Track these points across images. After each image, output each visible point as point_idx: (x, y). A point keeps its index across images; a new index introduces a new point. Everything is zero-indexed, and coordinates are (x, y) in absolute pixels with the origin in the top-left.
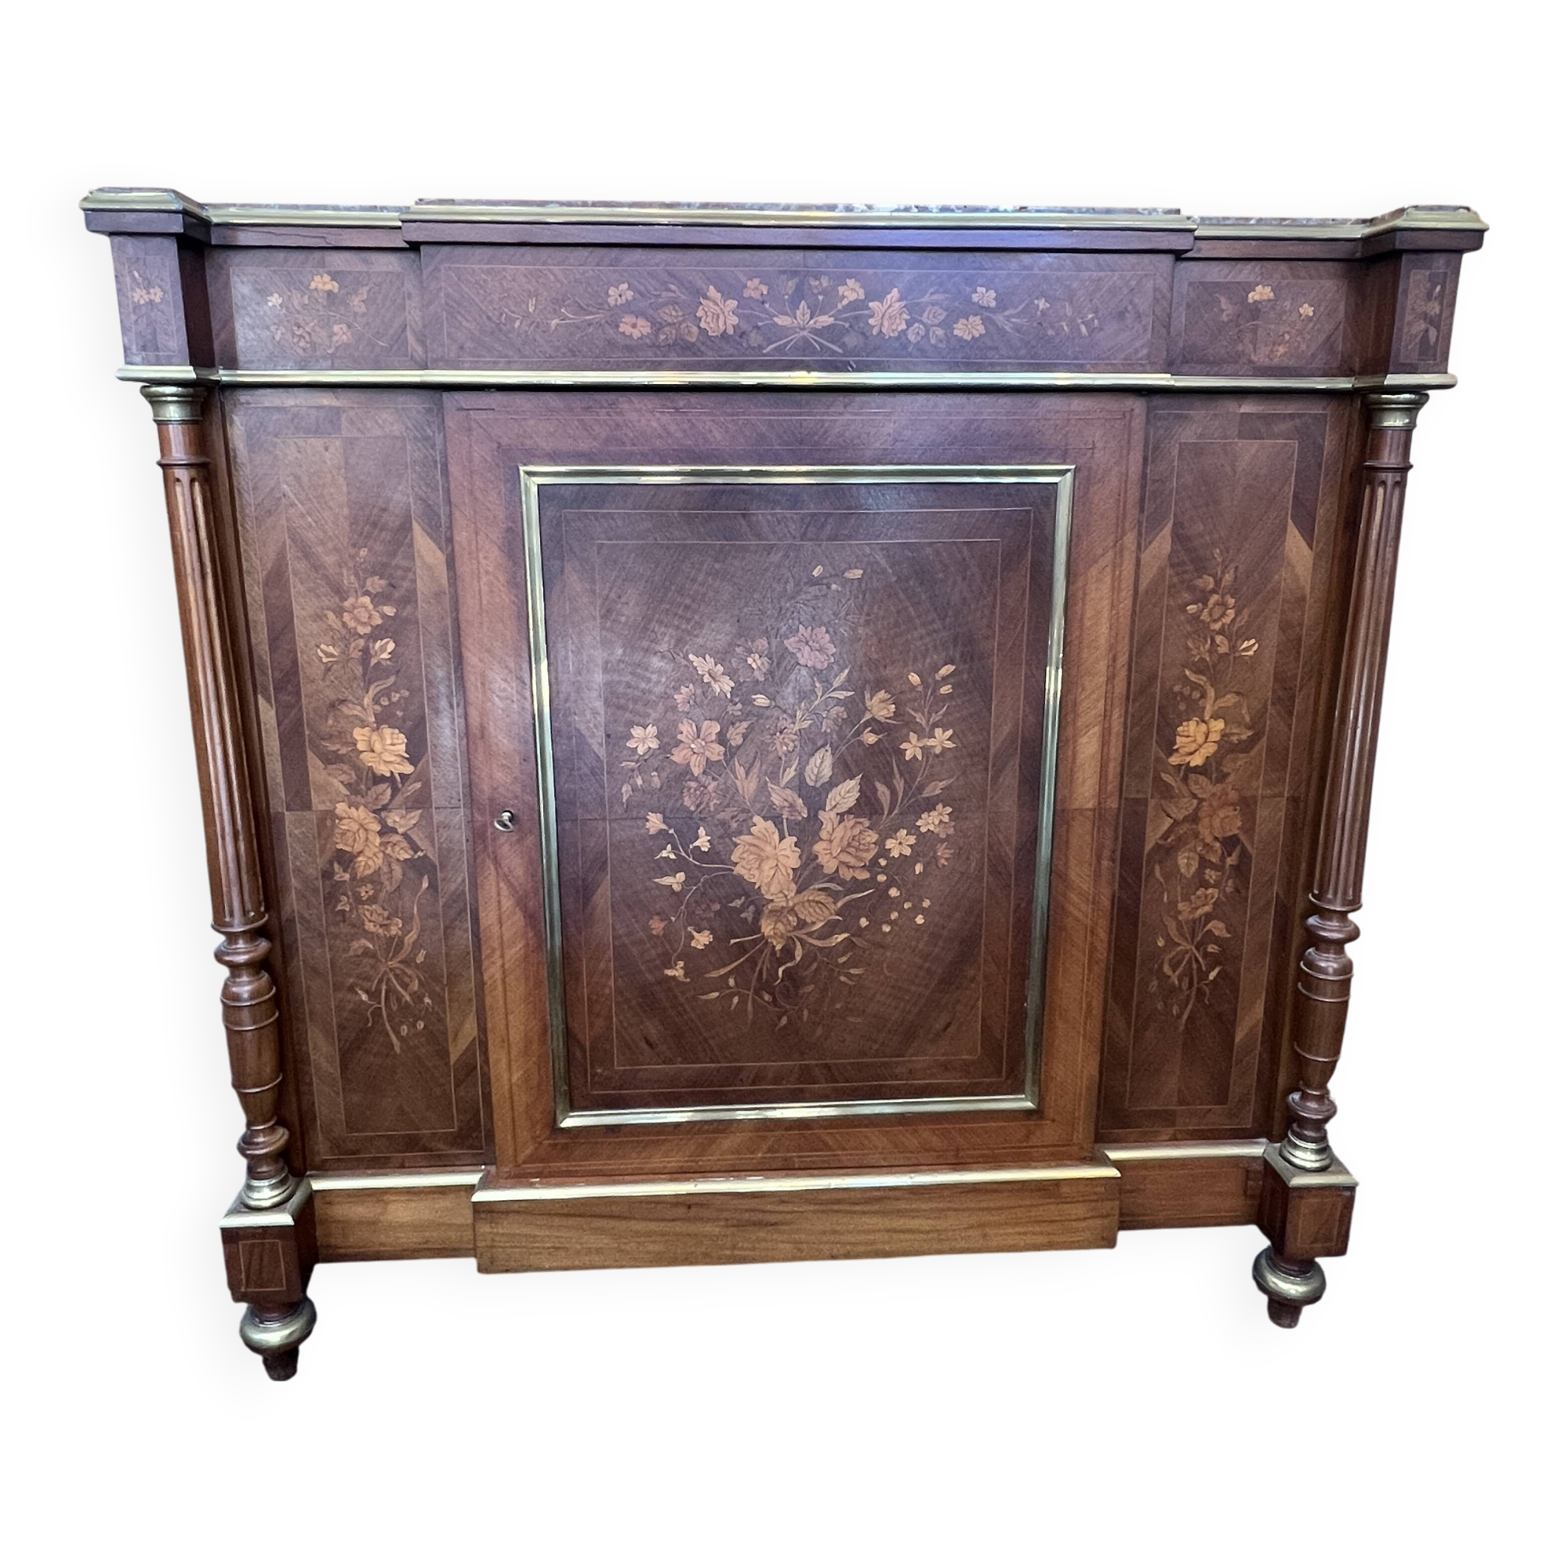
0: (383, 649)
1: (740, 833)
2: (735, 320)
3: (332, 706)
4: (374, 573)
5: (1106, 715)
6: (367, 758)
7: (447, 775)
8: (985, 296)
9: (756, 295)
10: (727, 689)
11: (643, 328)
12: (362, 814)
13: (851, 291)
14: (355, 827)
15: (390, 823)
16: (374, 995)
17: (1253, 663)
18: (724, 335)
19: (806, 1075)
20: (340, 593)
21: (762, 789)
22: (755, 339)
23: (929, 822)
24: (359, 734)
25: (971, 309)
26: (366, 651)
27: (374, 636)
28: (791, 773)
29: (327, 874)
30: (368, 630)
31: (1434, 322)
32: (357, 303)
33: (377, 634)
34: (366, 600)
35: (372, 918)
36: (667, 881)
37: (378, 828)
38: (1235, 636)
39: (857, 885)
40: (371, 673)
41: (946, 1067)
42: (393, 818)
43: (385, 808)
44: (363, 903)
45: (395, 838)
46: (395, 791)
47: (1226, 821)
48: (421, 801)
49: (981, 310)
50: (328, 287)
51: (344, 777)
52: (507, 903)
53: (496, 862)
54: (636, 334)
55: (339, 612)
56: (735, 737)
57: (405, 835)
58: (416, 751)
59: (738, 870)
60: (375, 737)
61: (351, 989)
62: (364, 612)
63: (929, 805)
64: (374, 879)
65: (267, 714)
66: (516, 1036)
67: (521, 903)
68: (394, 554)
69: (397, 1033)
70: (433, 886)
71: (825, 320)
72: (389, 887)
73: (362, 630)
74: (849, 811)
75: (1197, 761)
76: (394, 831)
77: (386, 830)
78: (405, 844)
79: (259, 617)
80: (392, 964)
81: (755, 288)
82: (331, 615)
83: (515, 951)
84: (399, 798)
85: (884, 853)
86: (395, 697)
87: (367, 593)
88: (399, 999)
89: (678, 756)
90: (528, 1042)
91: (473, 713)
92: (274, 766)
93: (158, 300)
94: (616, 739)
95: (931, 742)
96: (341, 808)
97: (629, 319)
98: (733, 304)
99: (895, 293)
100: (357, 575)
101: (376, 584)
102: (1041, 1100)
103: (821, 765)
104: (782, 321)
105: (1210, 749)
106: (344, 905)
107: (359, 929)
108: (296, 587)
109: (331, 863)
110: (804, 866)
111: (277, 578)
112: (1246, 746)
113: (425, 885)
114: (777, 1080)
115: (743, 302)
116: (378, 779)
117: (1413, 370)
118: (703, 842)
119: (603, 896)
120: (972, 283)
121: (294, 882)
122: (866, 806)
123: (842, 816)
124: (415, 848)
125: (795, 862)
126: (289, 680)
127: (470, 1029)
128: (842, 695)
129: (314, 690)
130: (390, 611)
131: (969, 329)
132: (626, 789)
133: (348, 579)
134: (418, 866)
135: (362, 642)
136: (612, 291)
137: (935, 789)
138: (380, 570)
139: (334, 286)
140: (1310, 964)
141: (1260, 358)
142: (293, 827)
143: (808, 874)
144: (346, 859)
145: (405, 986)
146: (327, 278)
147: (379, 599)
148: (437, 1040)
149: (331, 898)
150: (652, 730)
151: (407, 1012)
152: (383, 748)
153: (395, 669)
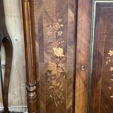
0: (60, 33)
3: (50, 43)
6: (55, 53)
7: (70, 58)
12: (54, 64)
14: (52, 66)
15: (59, 65)
16: (53, 96)
20: (53, 22)
24: (55, 49)
26: (57, 34)
27: (58, 31)
29: (46, 74)
30: (57, 29)
33: (59, 30)
34: (58, 23)
35: (54, 83)
37: (56, 66)
40: (58, 37)
44: (52, 80)
46: (60, 59)
48: (65, 62)
52: (81, 82)
58: (65, 53)
60: (57, 49)
61: (49, 95)
62: (57, 26)
64: (55, 75)
65: (37, 44)
66: (81, 106)
67: (84, 82)
69: (57, 103)
70: (66, 77)
72: (57, 77)
77: (58, 67)
78: (61, 69)
79: (36, 26)
82: (51, 26)
83: (82, 91)
84: (61, 61)
86: (62, 42)
90: (82, 107)
91: (78, 47)
92: (37, 54)
94: (106, 52)
96: (50, 62)
101: (60, 20)
106: (49, 80)
107: (51, 84)
108: (44, 20)
109: (47, 72)
111: (41, 19)
113: (64, 77)
116: (57, 57)
119: (100, 82)
121: (40, 75)
126: (41, 39)
127: (71, 103)
129: (47, 40)
130: (62, 25)
132: (107, 62)
133: (55, 19)
134: (63, 74)
135: (56, 32)
138: (61, 17)
142: (40, 65)
144: (50, 72)
147: (60, 23)
148: (64, 105)
149: (47, 78)
151: (59, 99)
152: (59, 52)
153: (62, 37)
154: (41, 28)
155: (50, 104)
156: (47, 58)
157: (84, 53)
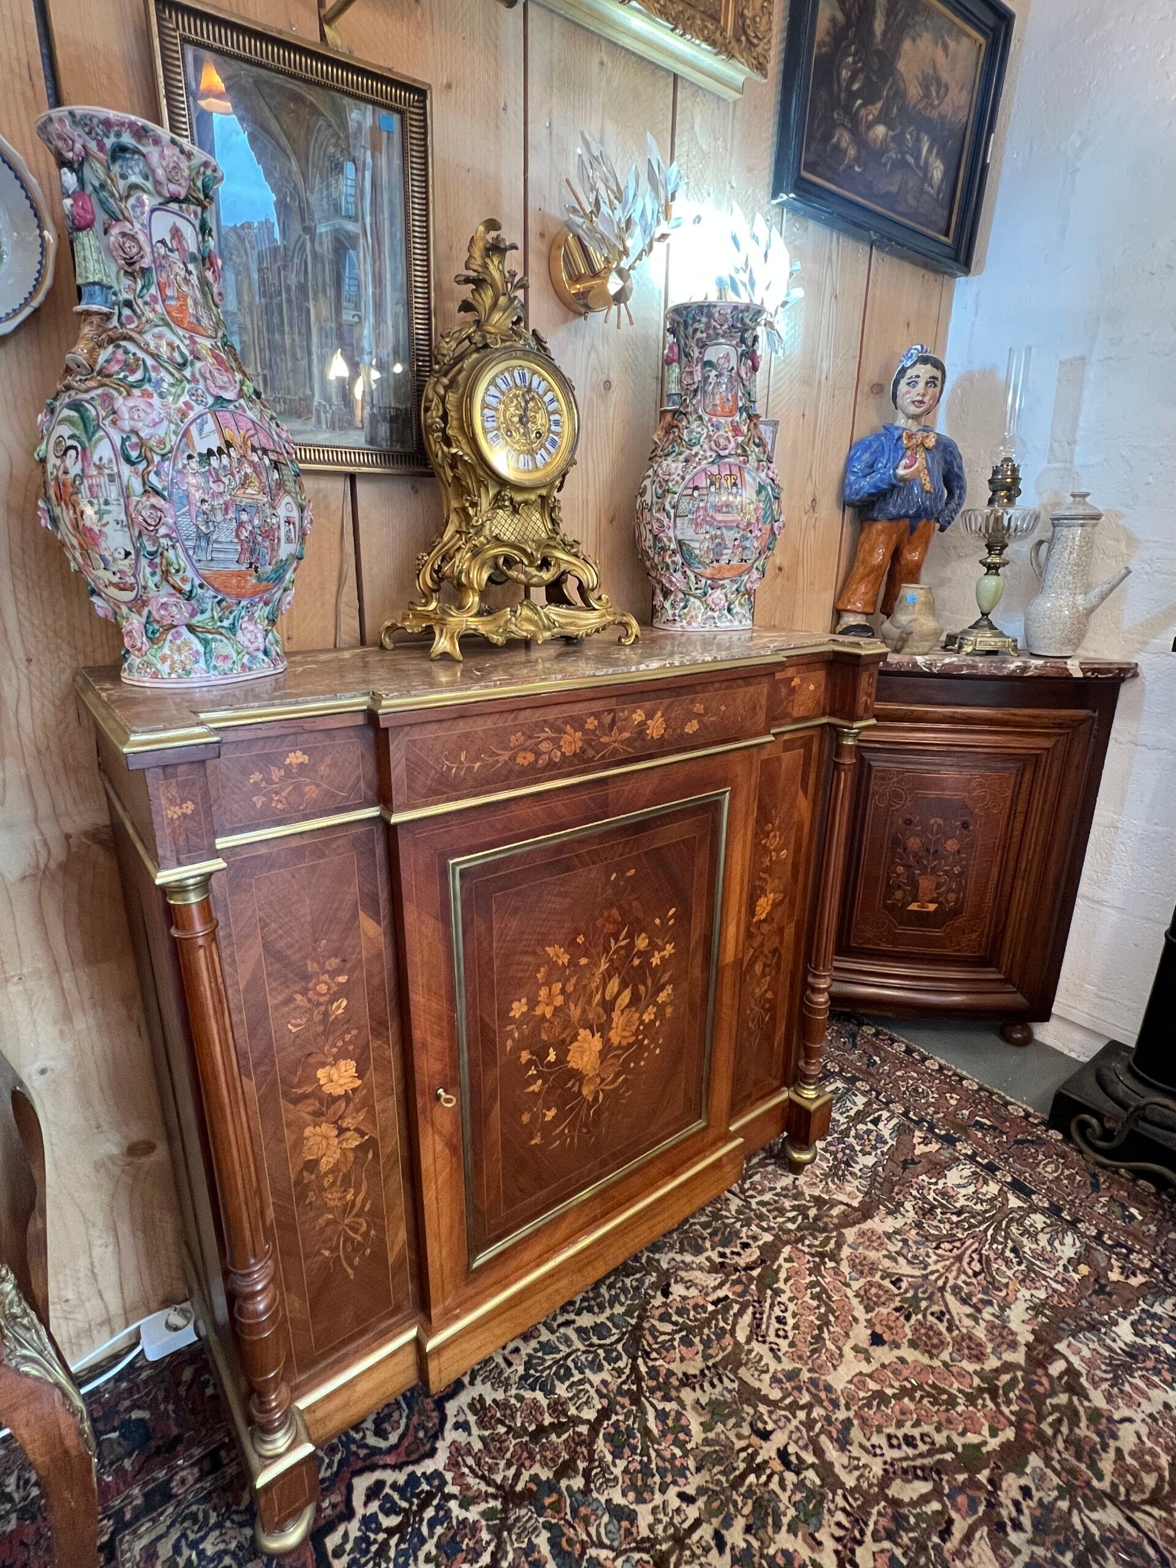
0: (339, 1007)
1: (571, 1043)
2: (580, 744)
3: (301, 1061)
4: (330, 957)
5: (739, 912)
6: (328, 1089)
8: (699, 708)
9: (592, 727)
10: (566, 961)
11: (531, 757)
12: (325, 1128)
13: (638, 716)
14: (319, 1139)
15: (344, 1125)
16: (333, 1250)
17: (783, 862)
18: (575, 754)
19: (604, 1163)
20: (305, 977)
21: (584, 1011)
22: (591, 753)
23: (662, 997)
24: (323, 1073)
25: (690, 716)
26: (326, 1014)
27: (330, 1002)
28: (598, 997)
29: (298, 1182)
30: (326, 998)
31: (869, 696)
32: (323, 769)
33: (334, 998)
34: (326, 977)
35: (332, 1198)
36: (531, 1089)
37: (336, 1132)
38: (778, 851)
39: (630, 1045)
40: (330, 1027)
41: (667, 1124)
42: (347, 1122)
43: (341, 1117)
44: (325, 1190)
45: (348, 1134)
46: (349, 1102)
47: (773, 943)
48: (366, 1103)
49: (698, 716)
50: (300, 760)
51: (311, 1109)
52: (439, 1147)
53: (433, 1124)
54: (526, 763)
55: (304, 992)
56: (570, 988)
57: (356, 1130)
58: (362, 1070)
59: (571, 1065)
60: (333, 1071)
61: (318, 1253)
63: (662, 988)
64: (334, 1169)
67: (447, 1144)
68: (346, 938)
69: (351, 1265)
70: (376, 1156)
71: (626, 735)
73: (322, 999)
74: (627, 1006)
75: (763, 916)
76: (348, 1129)
77: (341, 1131)
78: (356, 1135)
80: (346, 1221)
81: (591, 723)
82: (299, 997)
83: (444, 1176)
84: (351, 1106)
85: (642, 1022)
86: (348, 1037)
87: (327, 972)
88: (353, 1240)
89: (538, 1011)
90: (452, 1228)
91: (418, 1033)
93: (189, 812)
94: (503, 1013)
95: (664, 953)
96: (308, 1131)
97: (522, 754)
98: (579, 734)
99: (659, 713)
100: (318, 962)
101: (334, 962)
102: (709, 1120)
103: (614, 985)
104: (604, 740)
105: (768, 908)
106: (312, 1196)
107: (323, 1209)
108: (270, 986)
109: (301, 1172)
110: (604, 1046)
111: (254, 987)
112: (781, 902)
113: (370, 1156)
114: (589, 1174)
115: (585, 732)
116: (334, 1099)
117: (862, 719)
118: (552, 1057)
119: (495, 1113)
120: (692, 701)
122: (635, 1000)
123: (622, 1011)
124: (362, 1134)
125: (599, 1047)
127: (402, 1236)
128: (623, 943)
129: (285, 1055)
130: (343, 979)
131: (692, 727)
132: (509, 1043)
133: (312, 967)
135: (322, 1008)
136: (513, 738)
137: (666, 977)
139: (305, 759)
140: (812, 1002)
141: (795, 714)
143: (605, 1051)
145: (356, 1231)
146: (299, 753)
147: (335, 973)
148: (379, 1255)
149: (302, 1197)
150: (524, 1000)
151: (358, 1248)
152: (340, 1077)
153: (348, 1017)
154: (259, 1019)
155: (323, 1285)
157: (437, 1045)
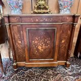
7: (23, 44)
10: (38, 39)
17: (66, 38)
21: (40, 44)
24: (18, 41)
25: (51, 20)
39: (45, 49)
47: (64, 46)
56: (38, 42)
59: (38, 48)
62: (18, 35)
63: (48, 45)
66: (27, 56)
71: (43, 20)
72: (20, 49)
99: (47, 19)
103: (43, 43)
111: (14, 34)
112: (66, 42)
115: (38, 20)
123: (44, 46)
126: (15, 39)
127: (25, 56)
132: (32, 44)
134: (22, 48)
136: (31, 19)
138: (19, 33)
140: (69, 53)
142: (15, 46)
143: (42, 48)
144: (18, 47)
149: (17, 49)
150: (34, 41)
152: (20, 42)
153: (20, 38)
154: (14, 36)
155: (19, 56)
156: (17, 44)
